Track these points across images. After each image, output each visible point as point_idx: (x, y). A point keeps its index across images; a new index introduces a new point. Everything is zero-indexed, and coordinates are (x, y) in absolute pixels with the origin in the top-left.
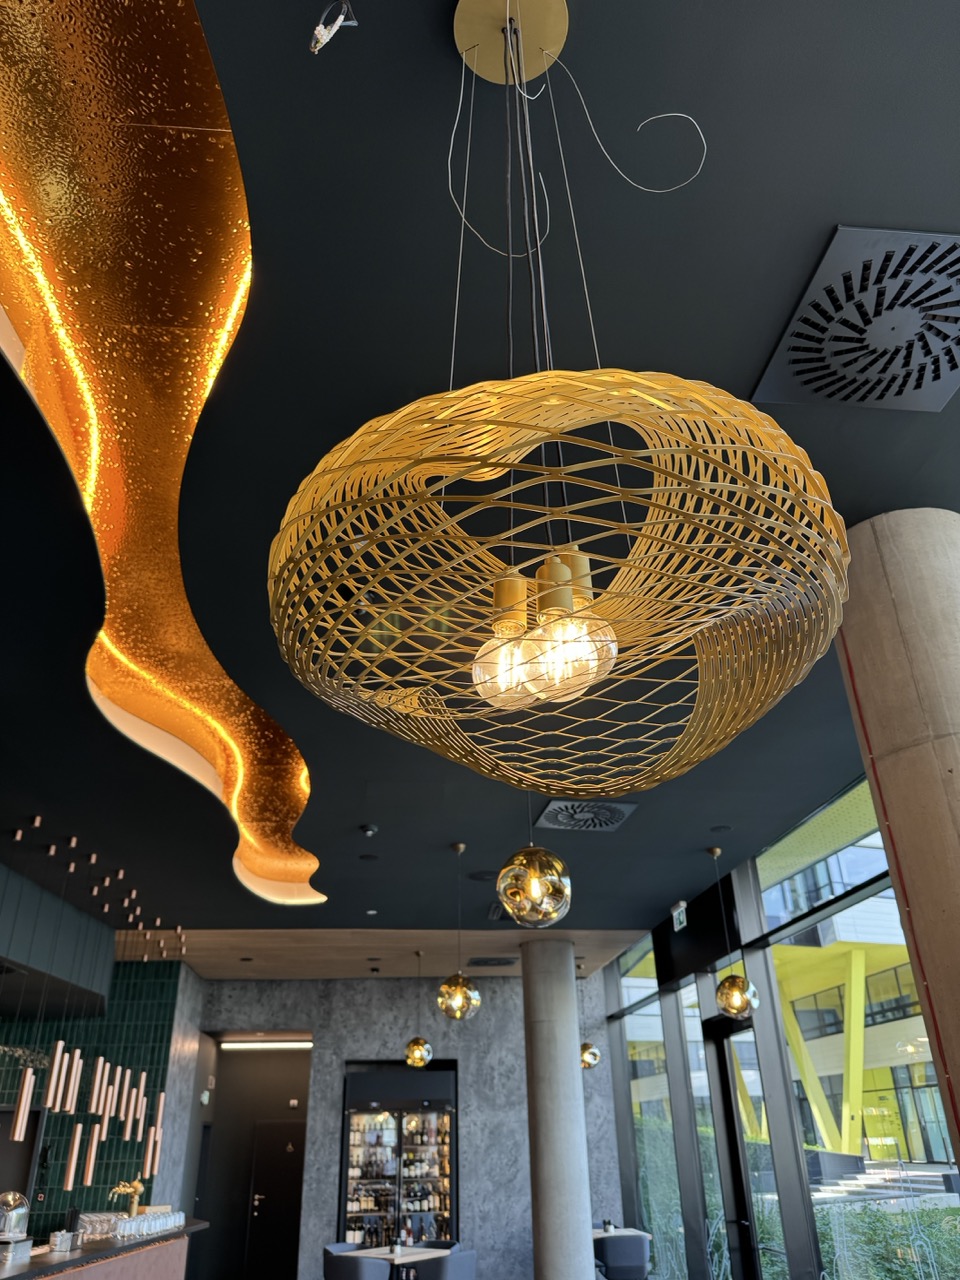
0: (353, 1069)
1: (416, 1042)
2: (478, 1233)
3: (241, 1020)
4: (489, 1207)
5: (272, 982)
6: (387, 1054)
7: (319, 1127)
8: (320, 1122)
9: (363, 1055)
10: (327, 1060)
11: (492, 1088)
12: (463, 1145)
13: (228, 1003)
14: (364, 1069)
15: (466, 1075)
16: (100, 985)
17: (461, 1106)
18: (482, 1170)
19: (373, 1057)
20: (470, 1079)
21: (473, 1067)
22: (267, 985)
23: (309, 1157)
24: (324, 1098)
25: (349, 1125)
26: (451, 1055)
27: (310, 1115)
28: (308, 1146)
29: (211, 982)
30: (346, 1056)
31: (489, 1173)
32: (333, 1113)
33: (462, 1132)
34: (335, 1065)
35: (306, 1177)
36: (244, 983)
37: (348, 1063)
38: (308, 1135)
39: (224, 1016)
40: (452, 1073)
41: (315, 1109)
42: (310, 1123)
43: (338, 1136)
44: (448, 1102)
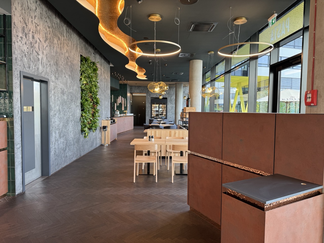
0: (152, 98)
1: (160, 96)
2: (169, 119)
3: (136, 91)
4: (171, 116)
5: (139, 86)
6: (157, 97)
7: (148, 106)
8: (148, 105)
9: (153, 97)
10: (148, 97)
11: (172, 102)
12: (168, 109)
13: (133, 89)
14: (154, 99)
15: (168, 100)
16: (118, 88)
17: (168, 104)
18: (170, 112)
19: (155, 97)
20: (169, 100)
21: (169, 99)
22: (139, 87)
23: (146, 109)
24: (148, 102)
25: (152, 106)
26: (166, 97)
27: (146, 104)
28: (146, 108)
29: (131, 86)
30: (151, 97)
31: (171, 112)
32: (150, 104)
33: (168, 107)
34: (149, 98)
35: (146, 112)
36: (136, 86)
37: (151, 98)
38: (146, 107)
39: (133, 91)
40: (166, 100)
41: (147, 103)
42: (146, 105)
43: (150, 107)
44: (166, 103)
